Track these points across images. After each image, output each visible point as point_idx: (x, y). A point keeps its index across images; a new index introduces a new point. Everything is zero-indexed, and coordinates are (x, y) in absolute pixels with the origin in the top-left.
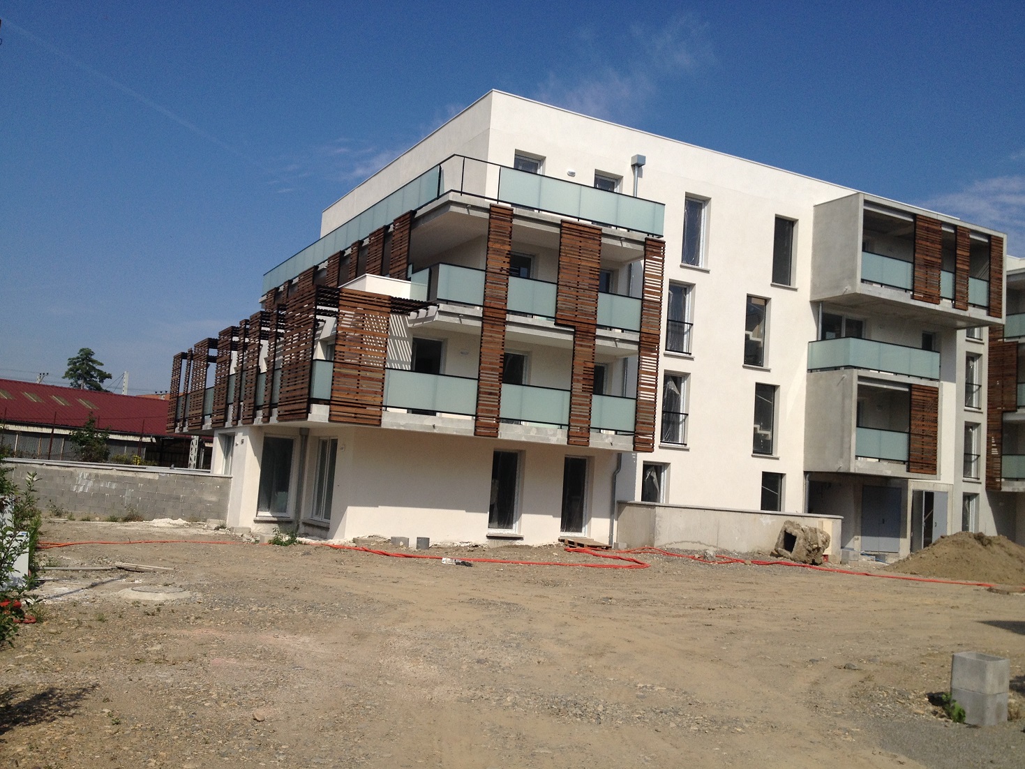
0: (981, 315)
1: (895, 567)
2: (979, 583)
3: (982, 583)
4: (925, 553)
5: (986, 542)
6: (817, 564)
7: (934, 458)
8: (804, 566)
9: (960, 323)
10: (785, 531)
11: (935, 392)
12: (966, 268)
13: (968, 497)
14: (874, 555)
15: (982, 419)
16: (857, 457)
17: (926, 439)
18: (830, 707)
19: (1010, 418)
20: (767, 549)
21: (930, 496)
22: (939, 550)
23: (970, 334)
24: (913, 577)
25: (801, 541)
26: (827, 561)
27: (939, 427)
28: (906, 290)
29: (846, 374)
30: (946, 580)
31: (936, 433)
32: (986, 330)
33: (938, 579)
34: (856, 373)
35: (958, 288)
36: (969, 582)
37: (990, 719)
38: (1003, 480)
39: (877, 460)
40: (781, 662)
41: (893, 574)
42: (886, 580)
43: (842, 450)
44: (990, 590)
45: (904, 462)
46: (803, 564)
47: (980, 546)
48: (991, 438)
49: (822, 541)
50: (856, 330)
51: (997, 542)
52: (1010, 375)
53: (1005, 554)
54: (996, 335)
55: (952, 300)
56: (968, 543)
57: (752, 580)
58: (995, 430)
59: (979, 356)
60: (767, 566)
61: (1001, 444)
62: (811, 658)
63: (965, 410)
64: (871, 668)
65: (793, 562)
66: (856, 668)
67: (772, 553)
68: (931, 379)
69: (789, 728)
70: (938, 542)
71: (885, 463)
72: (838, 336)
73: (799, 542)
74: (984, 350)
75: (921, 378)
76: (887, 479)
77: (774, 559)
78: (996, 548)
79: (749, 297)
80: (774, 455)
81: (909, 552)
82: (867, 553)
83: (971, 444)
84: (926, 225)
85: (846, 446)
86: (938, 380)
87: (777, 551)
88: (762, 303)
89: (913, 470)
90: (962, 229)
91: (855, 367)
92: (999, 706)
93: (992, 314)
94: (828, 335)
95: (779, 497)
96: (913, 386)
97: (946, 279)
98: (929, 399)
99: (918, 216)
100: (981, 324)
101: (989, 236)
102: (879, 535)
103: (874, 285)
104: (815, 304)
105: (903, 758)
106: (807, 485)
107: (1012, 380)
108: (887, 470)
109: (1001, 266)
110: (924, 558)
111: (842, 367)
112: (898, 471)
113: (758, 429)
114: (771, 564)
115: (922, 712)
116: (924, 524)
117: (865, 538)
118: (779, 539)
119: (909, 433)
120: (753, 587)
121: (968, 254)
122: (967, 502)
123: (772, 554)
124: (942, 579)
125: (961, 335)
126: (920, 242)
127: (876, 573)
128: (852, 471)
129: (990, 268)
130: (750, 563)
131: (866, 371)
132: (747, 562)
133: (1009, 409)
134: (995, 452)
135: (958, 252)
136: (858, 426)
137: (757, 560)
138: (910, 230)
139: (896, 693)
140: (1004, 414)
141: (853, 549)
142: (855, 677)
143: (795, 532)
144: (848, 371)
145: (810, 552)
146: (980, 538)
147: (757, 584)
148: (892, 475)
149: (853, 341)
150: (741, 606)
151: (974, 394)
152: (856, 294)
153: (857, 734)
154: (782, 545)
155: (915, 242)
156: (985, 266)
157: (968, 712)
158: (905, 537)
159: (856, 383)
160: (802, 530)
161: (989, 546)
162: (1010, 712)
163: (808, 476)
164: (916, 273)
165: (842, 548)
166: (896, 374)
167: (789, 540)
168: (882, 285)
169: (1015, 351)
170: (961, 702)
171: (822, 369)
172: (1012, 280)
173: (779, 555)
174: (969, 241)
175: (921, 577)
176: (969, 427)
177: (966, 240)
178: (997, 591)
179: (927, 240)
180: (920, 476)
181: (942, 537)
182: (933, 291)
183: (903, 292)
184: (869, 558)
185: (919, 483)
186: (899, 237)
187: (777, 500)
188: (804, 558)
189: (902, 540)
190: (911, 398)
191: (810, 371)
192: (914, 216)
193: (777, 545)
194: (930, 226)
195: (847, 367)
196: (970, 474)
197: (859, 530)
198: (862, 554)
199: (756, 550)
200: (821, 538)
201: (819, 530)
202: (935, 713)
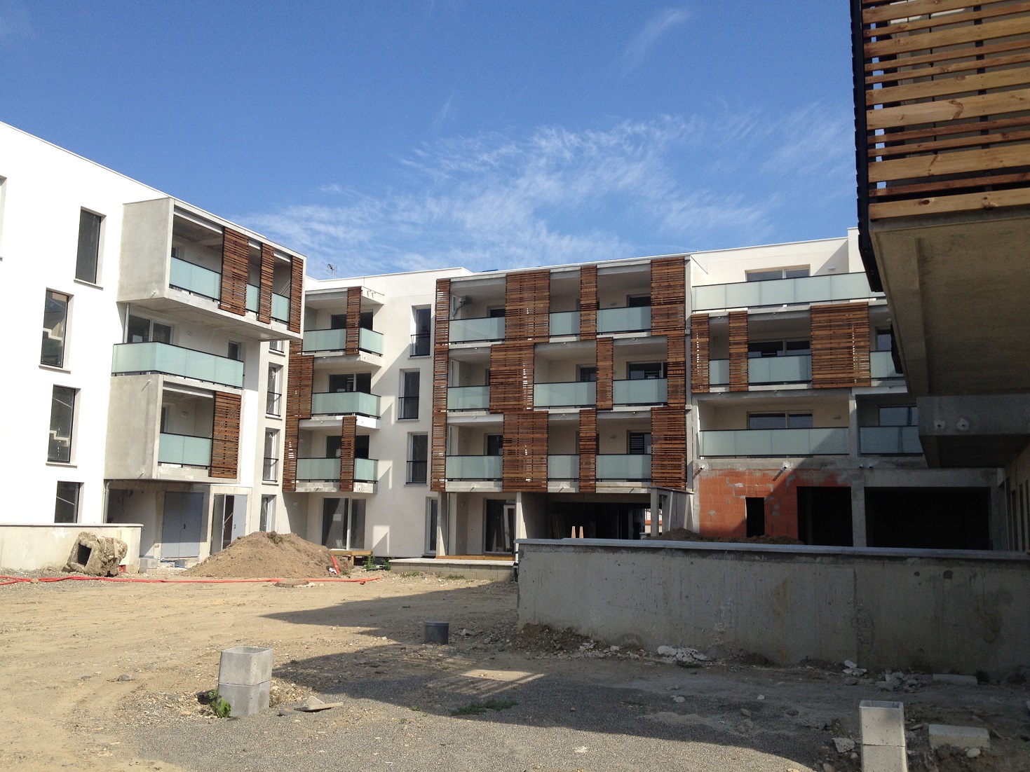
0: (282, 328)
1: (192, 571)
2: (269, 579)
3: (271, 579)
4: (223, 555)
5: (277, 541)
6: (112, 576)
7: (235, 462)
8: (97, 579)
9: (263, 336)
10: (79, 544)
11: (238, 399)
12: (270, 284)
13: (266, 499)
14: (174, 561)
15: (281, 426)
16: (160, 463)
17: (228, 444)
18: (91, 724)
19: (305, 424)
20: (58, 565)
21: (230, 499)
22: (235, 551)
23: (273, 347)
24: (208, 579)
25: (97, 552)
26: (124, 571)
27: (240, 433)
28: (214, 300)
29: (151, 379)
30: (239, 579)
31: (237, 438)
32: (287, 343)
33: (232, 579)
34: (162, 378)
35: (261, 302)
36: (260, 579)
37: (253, 708)
38: (297, 482)
39: (180, 466)
40: (49, 685)
41: (189, 579)
42: (180, 585)
43: (145, 458)
44: (277, 585)
45: (206, 467)
46: (97, 577)
47: (272, 544)
48: (288, 444)
49: (119, 551)
50: (165, 335)
51: (288, 540)
52: (307, 386)
53: (294, 550)
54: (296, 349)
55: (256, 313)
56: (261, 542)
57: (36, 599)
58: (292, 436)
59: (281, 367)
60: (57, 583)
61: (297, 448)
62: (84, 675)
63: (266, 417)
64: (145, 676)
65: (86, 576)
66: (130, 679)
67: (64, 568)
68: (235, 387)
69: (39, 756)
70: (235, 543)
71: (188, 469)
72: (145, 340)
73: (94, 554)
74: (284, 362)
75: (226, 385)
76: (190, 484)
77: (66, 574)
78: (286, 545)
79: (50, 292)
80: (72, 463)
81: (209, 555)
82: (167, 560)
83: (271, 448)
84: (234, 239)
85: (149, 452)
86: (241, 388)
87: (69, 566)
88: (64, 299)
89: (215, 475)
90: (266, 246)
91: (161, 373)
92: (262, 695)
93: (291, 328)
94: (135, 338)
95: (76, 508)
96: (217, 393)
97: (252, 293)
98: (232, 406)
99: (226, 229)
100: (283, 337)
101: (291, 257)
102: (180, 541)
103: (183, 291)
104: (122, 305)
105: (160, 764)
106: (107, 493)
107: (308, 390)
108: (189, 475)
109: (301, 286)
110: (220, 560)
111: (148, 371)
112: (200, 476)
113: (55, 435)
114: (62, 580)
115: (189, 713)
116: (224, 527)
117: (165, 545)
118: (72, 552)
119: (212, 439)
120: (34, 607)
121: (272, 271)
122: (266, 503)
123: (64, 570)
124: (236, 579)
125: (265, 346)
126: (228, 254)
127: (172, 579)
128: (154, 477)
129: (291, 286)
130: (37, 581)
131: (172, 377)
132: (33, 580)
133: (305, 417)
134: (291, 456)
135: (263, 268)
136: (162, 432)
137: (47, 577)
138: (219, 241)
139: (167, 698)
140: (301, 421)
141: (152, 557)
142: (127, 688)
143: (89, 544)
144: (154, 376)
145: (105, 563)
146: (272, 536)
147: (40, 603)
148: (194, 481)
149: (160, 347)
150: (14, 630)
151: (275, 403)
152: (164, 299)
153: (116, 747)
154: (76, 558)
155: (223, 254)
156: (286, 286)
157: (233, 705)
158: (205, 540)
159: (161, 388)
160: (98, 541)
161: (280, 543)
162: (272, 699)
163: (108, 484)
164: (223, 284)
165: (141, 556)
166: (202, 381)
167: (83, 553)
168: (190, 292)
169: (311, 364)
170: (227, 697)
171: (127, 373)
172: (311, 299)
173: (72, 570)
174: (273, 258)
175: (217, 579)
176: (270, 433)
177: (271, 257)
178: (284, 585)
179: (234, 253)
180: (221, 480)
181: (239, 538)
182: (240, 303)
183: (211, 301)
184: (169, 564)
185: (221, 487)
186: (208, 247)
187: (73, 511)
188: (98, 570)
189: (202, 544)
190: (215, 405)
191: (115, 374)
192: (223, 228)
193: (70, 559)
194: (237, 240)
195: (153, 372)
196: (269, 477)
197: (160, 536)
198: (162, 562)
199: (46, 567)
200: (117, 548)
201: (117, 540)
202: (202, 712)
